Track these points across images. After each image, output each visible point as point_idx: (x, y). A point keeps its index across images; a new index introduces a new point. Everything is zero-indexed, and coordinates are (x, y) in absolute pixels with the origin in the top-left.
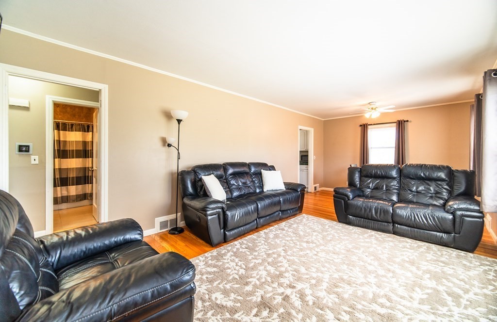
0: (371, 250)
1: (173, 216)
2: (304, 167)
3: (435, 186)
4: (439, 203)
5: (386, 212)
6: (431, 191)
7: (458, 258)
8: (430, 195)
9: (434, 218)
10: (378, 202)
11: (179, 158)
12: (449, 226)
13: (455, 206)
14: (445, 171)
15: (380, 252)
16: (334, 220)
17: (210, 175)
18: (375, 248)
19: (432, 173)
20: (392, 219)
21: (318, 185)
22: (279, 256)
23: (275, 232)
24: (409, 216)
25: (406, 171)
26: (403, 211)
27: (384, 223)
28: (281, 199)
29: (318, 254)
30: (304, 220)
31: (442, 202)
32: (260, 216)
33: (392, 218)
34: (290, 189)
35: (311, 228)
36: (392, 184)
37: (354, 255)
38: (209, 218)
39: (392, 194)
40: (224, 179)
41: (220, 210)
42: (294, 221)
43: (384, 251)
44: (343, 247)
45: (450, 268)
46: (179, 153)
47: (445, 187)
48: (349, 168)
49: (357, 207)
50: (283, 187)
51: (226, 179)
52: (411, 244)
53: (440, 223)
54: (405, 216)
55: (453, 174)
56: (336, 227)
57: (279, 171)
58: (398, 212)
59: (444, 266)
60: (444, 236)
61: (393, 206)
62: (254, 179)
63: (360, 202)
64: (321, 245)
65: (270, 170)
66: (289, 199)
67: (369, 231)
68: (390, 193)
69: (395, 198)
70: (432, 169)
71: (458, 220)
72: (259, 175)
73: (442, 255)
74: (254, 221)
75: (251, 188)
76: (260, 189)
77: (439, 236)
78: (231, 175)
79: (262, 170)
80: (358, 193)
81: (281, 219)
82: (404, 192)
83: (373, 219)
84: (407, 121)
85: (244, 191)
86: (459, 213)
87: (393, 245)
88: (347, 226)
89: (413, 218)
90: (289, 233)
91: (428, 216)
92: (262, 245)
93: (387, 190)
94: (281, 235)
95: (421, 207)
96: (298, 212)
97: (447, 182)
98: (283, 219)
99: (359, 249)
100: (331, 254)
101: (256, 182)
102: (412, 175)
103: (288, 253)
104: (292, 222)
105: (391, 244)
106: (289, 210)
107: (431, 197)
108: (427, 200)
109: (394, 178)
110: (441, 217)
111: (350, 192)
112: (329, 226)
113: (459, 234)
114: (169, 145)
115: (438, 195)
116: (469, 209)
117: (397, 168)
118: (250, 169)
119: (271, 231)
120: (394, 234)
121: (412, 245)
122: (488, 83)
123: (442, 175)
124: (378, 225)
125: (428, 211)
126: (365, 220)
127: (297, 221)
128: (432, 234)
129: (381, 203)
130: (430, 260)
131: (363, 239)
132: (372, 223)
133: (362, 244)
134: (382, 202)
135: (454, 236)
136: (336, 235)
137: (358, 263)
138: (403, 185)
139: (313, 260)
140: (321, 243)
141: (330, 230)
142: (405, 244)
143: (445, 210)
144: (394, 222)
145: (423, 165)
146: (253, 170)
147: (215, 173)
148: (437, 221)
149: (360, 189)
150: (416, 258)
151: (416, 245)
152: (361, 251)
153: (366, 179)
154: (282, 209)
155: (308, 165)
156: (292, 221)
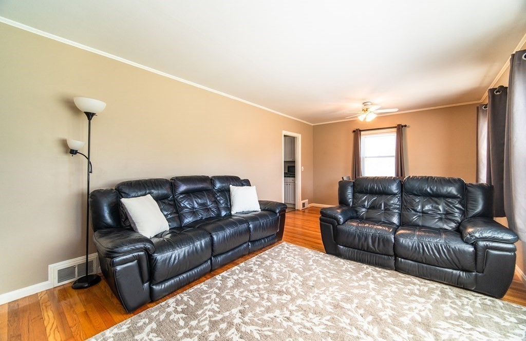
0: (368, 301)
1: (81, 260)
2: (290, 180)
3: (444, 204)
4: (451, 227)
5: (386, 241)
6: (440, 210)
7: (485, 310)
8: (439, 216)
9: (448, 251)
10: (375, 227)
11: (90, 172)
12: (469, 262)
13: (477, 235)
14: (457, 185)
15: (380, 306)
16: (320, 250)
17: (145, 195)
18: (373, 297)
19: (441, 188)
20: (394, 251)
21: (307, 200)
22: (230, 324)
23: (238, 275)
24: (416, 246)
25: (409, 186)
26: (408, 240)
27: (383, 256)
28: (251, 226)
29: (293, 318)
30: (283, 252)
31: (453, 225)
32: (216, 253)
33: (394, 249)
34: (267, 210)
35: (289, 266)
36: (392, 202)
37: (345, 313)
38: (119, 268)
39: (393, 215)
40: (171, 201)
41: (142, 253)
42: (269, 255)
43: (386, 304)
44: (329, 300)
45: (480, 332)
46: (89, 163)
47: (457, 206)
48: (340, 182)
49: (349, 234)
50: (257, 208)
51: (174, 200)
52: (419, 285)
53: (457, 258)
54: (411, 248)
55: (466, 188)
56: (323, 262)
57: (255, 187)
58: (401, 242)
59: (471, 329)
60: (463, 274)
61: (395, 233)
62: (218, 198)
63: (353, 226)
64: (299, 296)
65: (243, 185)
66: (263, 224)
67: (365, 266)
68: (389, 214)
69: (395, 220)
70: (441, 183)
71: (480, 253)
72: (226, 193)
73: (463, 305)
74: (206, 261)
75: (213, 211)
76: (226, 211)
77: (456, 274)
78: (181, 193)
79: (231, 186)
80: (350, 214)
81: (251, 253)
82: (407, 213)
83: (369, 250)
84: (405, 126)
85: (200, 216)
86: (482, 243)
87: (397, 290)
88: (337, 260)
89: (421, 251)
90: (257, 277)
91: (440, 247)
92: (210, 303)
93: (385, 210)
94: (244, 282)
95: (431, 235)
96: (276, 240)
97: (459, 200)
98: (254, 251)
99: (352, 302)
100: (311, 315)
101: (222, 202)
102: (416, 191)
103: (246, 319)
104: (266, 256)
105: (394, 288)
106: (263, 239)
107: (441, 219)
108: (435, 223)
109: (395, 194)
110: (459, 249)
111: (341, 215)
112: (314, 261)
113: (483, 272)
114: (73, 152)
115: (450, 217)
116: (495, 239)
117: (397, 181)
118: (214, 185)
119: (233, 273)
120: (396, 270)
121: (421, 288)
122: (516, 69)
123: (453, 190)
124: (376, 257)
125: (441, 241)
126: (359, 251)
127: (273, 254)
128: (446, 271)
129: (379, 229)
130: (450, 318)
131: (357, 281)
132: (368, 256)
133: (356, 291)
134: (381, 227)
135: (476, 275)
136: (322, 276)
137: (349, 333)
138: (405, 204)
139: (282, 330)
140: (298, 294)
141: (313, 267)
142: (411, 287)
143: (463, 240)
144: (396, 255)
145: (429, 177)
146: (218, 185)
147: (155, 192)
148: (454, 255)
149: (354, 209)
150: (430, 315)
151: (426, 289)
152: (354, 305)
153: (361, 195)
154: (252, 239)
155: (295, 177)
156: (265, 254)
